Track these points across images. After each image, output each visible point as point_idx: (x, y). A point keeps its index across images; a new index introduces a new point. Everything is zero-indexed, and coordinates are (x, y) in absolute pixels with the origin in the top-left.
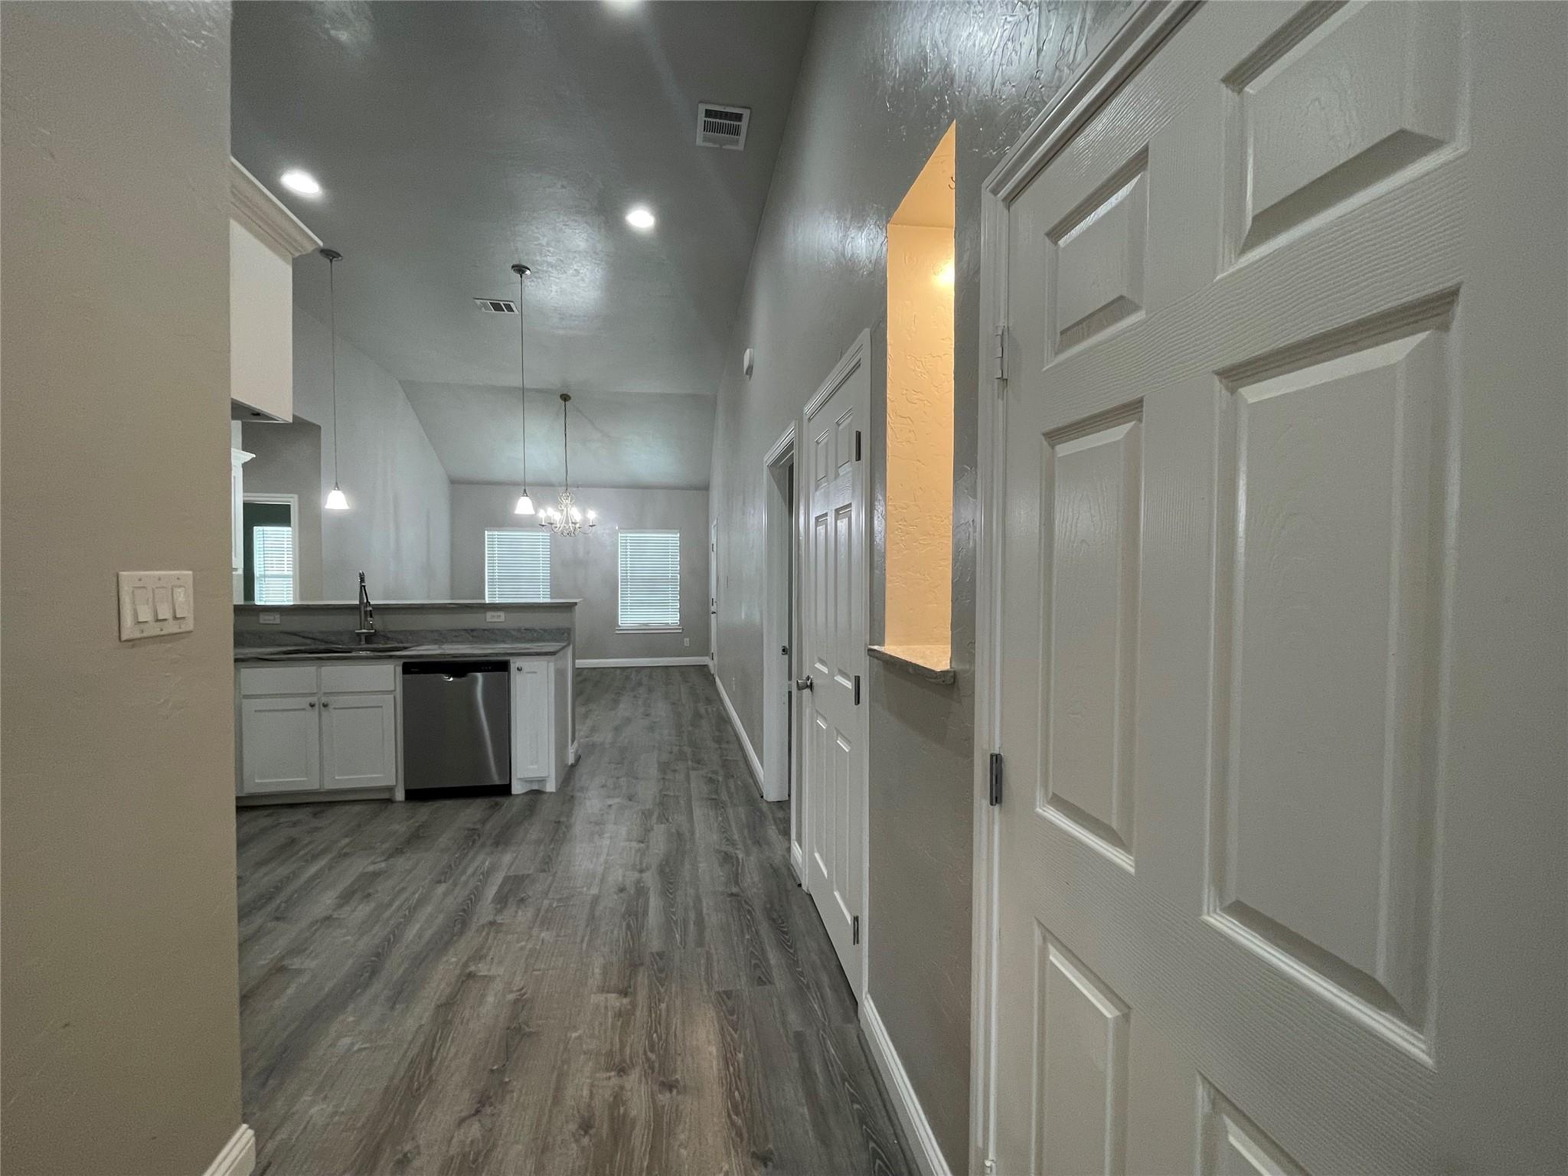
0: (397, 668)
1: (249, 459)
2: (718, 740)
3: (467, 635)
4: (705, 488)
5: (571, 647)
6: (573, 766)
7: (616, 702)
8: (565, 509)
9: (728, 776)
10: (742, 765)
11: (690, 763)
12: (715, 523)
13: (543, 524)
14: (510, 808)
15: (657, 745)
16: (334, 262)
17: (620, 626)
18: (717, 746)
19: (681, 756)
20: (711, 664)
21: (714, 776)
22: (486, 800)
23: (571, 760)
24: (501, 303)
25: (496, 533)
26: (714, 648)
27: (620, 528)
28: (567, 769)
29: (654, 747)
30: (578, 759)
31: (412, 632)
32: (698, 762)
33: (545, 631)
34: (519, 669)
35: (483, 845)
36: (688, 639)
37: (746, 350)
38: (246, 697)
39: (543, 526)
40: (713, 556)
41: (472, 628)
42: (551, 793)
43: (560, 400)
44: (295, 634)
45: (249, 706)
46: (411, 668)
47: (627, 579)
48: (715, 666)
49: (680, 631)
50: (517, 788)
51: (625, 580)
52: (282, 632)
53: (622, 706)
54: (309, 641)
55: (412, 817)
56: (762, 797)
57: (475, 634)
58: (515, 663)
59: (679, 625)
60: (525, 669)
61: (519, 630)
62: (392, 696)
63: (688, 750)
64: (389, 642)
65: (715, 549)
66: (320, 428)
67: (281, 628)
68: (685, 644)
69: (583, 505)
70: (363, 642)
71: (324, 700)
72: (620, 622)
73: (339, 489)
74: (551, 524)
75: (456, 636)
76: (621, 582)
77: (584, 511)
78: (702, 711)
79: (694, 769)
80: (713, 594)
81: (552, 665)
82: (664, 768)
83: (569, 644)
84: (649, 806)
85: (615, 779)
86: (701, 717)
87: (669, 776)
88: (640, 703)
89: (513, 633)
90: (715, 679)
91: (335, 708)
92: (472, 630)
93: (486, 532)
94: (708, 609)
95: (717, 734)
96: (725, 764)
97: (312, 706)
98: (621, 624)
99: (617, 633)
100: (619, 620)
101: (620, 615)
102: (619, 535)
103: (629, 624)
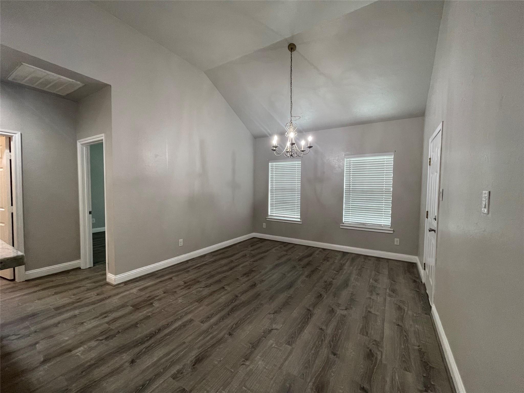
4: (422, 114)
17: (343, 223)
25: (275, 163)
27: (345, 155)
36: (398, 239)
43: (289, 50)
47: (350, 191)
49: (392, 232)
59: (390, 228)
68: (395, 243)
72: (344, 220)
76: (346, 192)
93: (270, 163)
98: (344, 221)
99: (341, 227)
100: (344, 218)
101: (344, 215)
102: (345, 160)
103: (351, 222)
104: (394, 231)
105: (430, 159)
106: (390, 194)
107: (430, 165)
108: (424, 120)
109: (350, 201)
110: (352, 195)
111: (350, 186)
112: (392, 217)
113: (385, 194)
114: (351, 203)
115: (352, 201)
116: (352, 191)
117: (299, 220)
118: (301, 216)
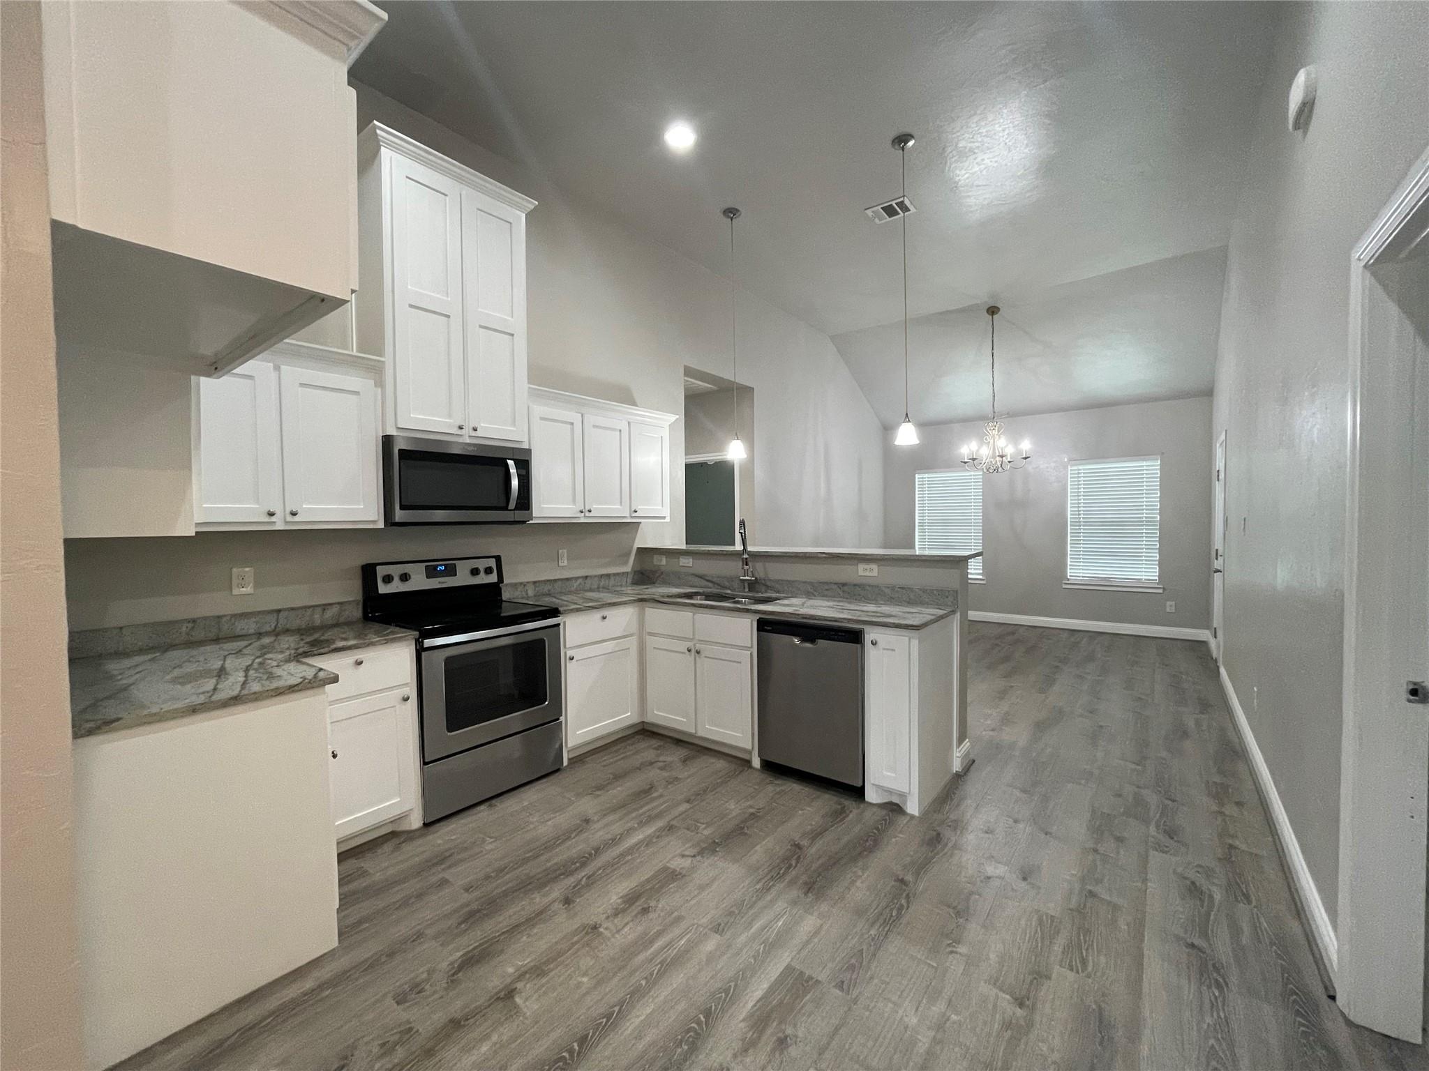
0: (753, 622)
1: (674, 419)
2: (1220, 793)
3: (838, 590)
4: (1208, 393)
5: (958, 615)
6: (958, 776)
7: (1049, 681)
8: (992, 441)
9: (1238, 890)
10: (1271, 871)
11: (1152, 829)
12: (1223, 437)
13: (966, 460)
14: (857, 820)
15: (1096, 772)
16: (733, 220)
17: (1068, 580)
18: (1215, 808)
19: (1137, 809)
20: (1213, 644)
21: (1201, 881)
22: (835, 799)
23: (957, 766)
24: (893, 203)
25: (926, 475)
26: (1217, 621)
27: (1070, 460)
28: (948, 777)
29: (1091, 774)
30: (969, 765)
31: (790, 583)
32: (1171, 833)
33: (924, 591)
34: (874, 643)
35: (792, 883)
36: (1172, 602)
37: (1296, 73)
38: (650, 634)
39: (965, 463)
40: (1218, 488)
41: (844, 582)
42: (912, 817)
43: (987, 315)
44: (701, 577)
45: (651, 641)
46: (766, 626)
47: (1080, 522)
48: (1218, 647)
49: (1161, 591)
50: (871, 796)
51: (1077, 523)
52: (693, 574)
53: (1056, 688)
54: (710, 585)
55: (753, 797)
56: (1333, 998)
57: (846, 588)
58: (870, 635)
59: (1158, 584)
60: (881, 644)
61: (893, 588)
62: (749, 652)
63: (1152, 799)
64: (769, 591)
65: (1222, 476)
66: (753, 388)
67: (691, 571)
68: (1168, 610)
69: (1015, 438)
70: (747, 590)
71: (698, 647)
72: (1069, 574)
73: (738, 439)
74: (974, 460)
75: (827, 590)
76: (1071, 525)
77: (1016, 443)
78: (1191, 724)
79: (1161, 848)
80: (1218, 543)
81: (915, 643)
82: (1102, 826)
83: (953, 612)
84: (1053, 907)
85: (1011, 821)
86: (1185, 734)
87: (1108, 846)
88: (1085, 687)
89: (887, 591)
90: (1218, 667)
91: (706, 657)
92: (844, 585)
93: (917, 476)
94: (1209, 564)
95: (1217, 779)
96: (1229, 856)
97: (689, 651)
98: (1070, 576)
99: (1064, 586)
100: (1069, 571)
101: (1070, 565)
102: (1069, 469)
103: (1083, 577)
104: (1164, 589)
105: (1218, 471)
106: (1156, 525)
107: (1218, 480)
108: (1212, 402)
109: (1080, 540)
110: (1084, 529)
111: (1079, 514)
112: (1160, 565)
113: (1146, 525)
114: (1083, 544)
115: (1083, 540)
116: (1084, 522)
117: (981, 577)
118: (983, 570)
